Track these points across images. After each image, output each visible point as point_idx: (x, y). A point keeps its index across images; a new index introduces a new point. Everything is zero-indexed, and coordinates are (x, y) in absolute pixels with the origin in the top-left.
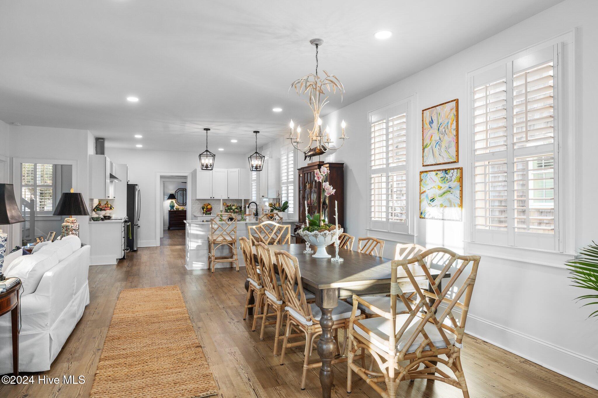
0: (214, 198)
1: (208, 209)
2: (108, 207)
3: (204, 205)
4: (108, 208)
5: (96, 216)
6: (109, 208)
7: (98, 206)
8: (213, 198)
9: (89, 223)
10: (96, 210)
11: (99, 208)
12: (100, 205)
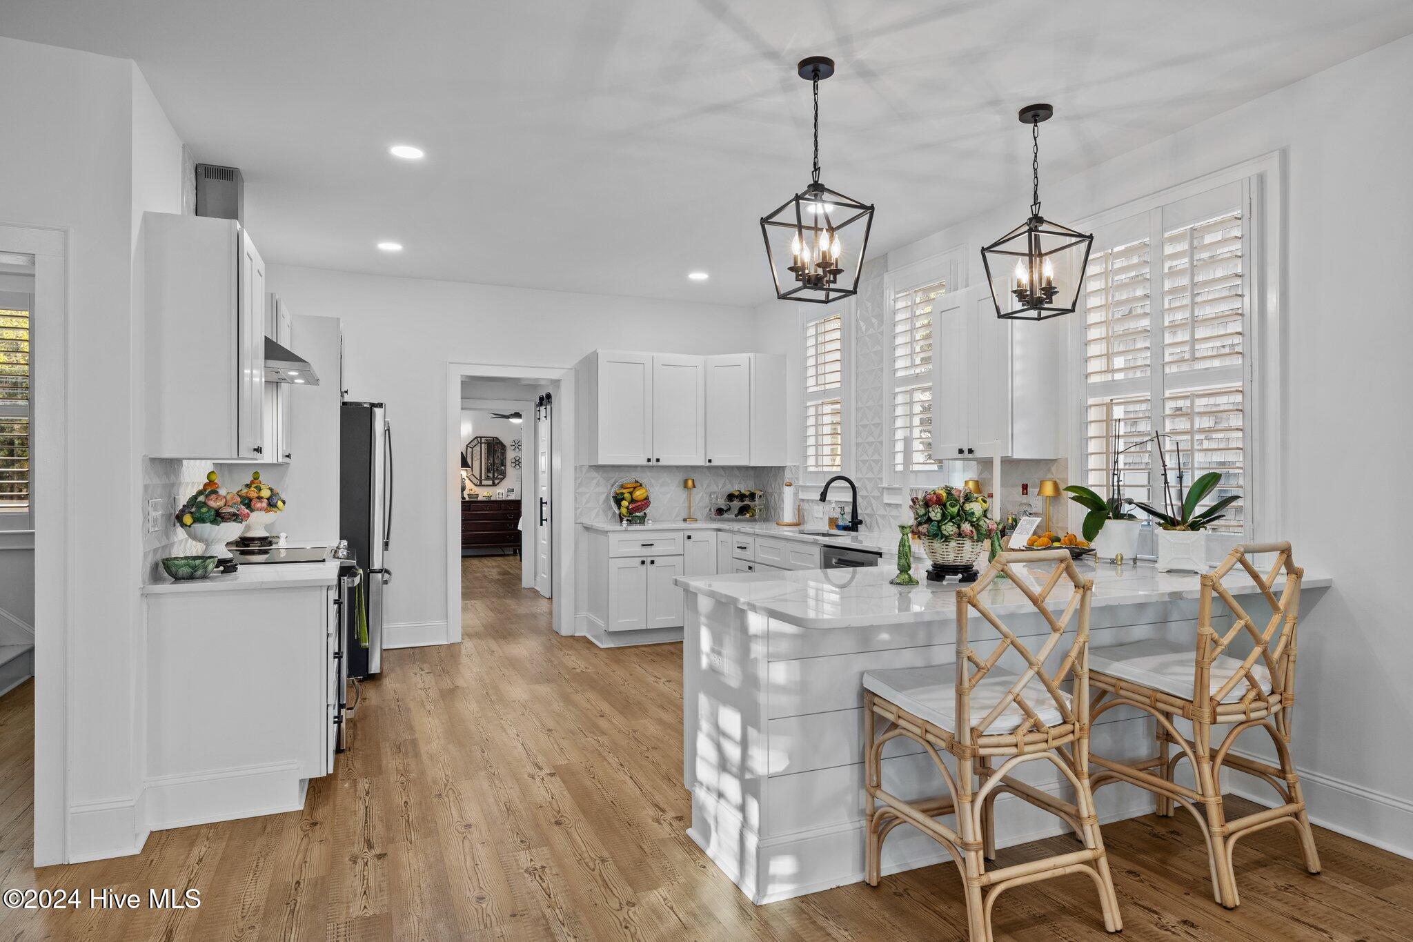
0: (658, 460)
1: (637, 501)
2: (260, 498)
3: (622, 487)
4: (259, 505)
5: (195, 549)
6: (264, 504)
7: (201, 498)
8: (655, 463)
9: (145, 595)
10: (188, 519)
11: (204, 510)
12: (214, 492)
